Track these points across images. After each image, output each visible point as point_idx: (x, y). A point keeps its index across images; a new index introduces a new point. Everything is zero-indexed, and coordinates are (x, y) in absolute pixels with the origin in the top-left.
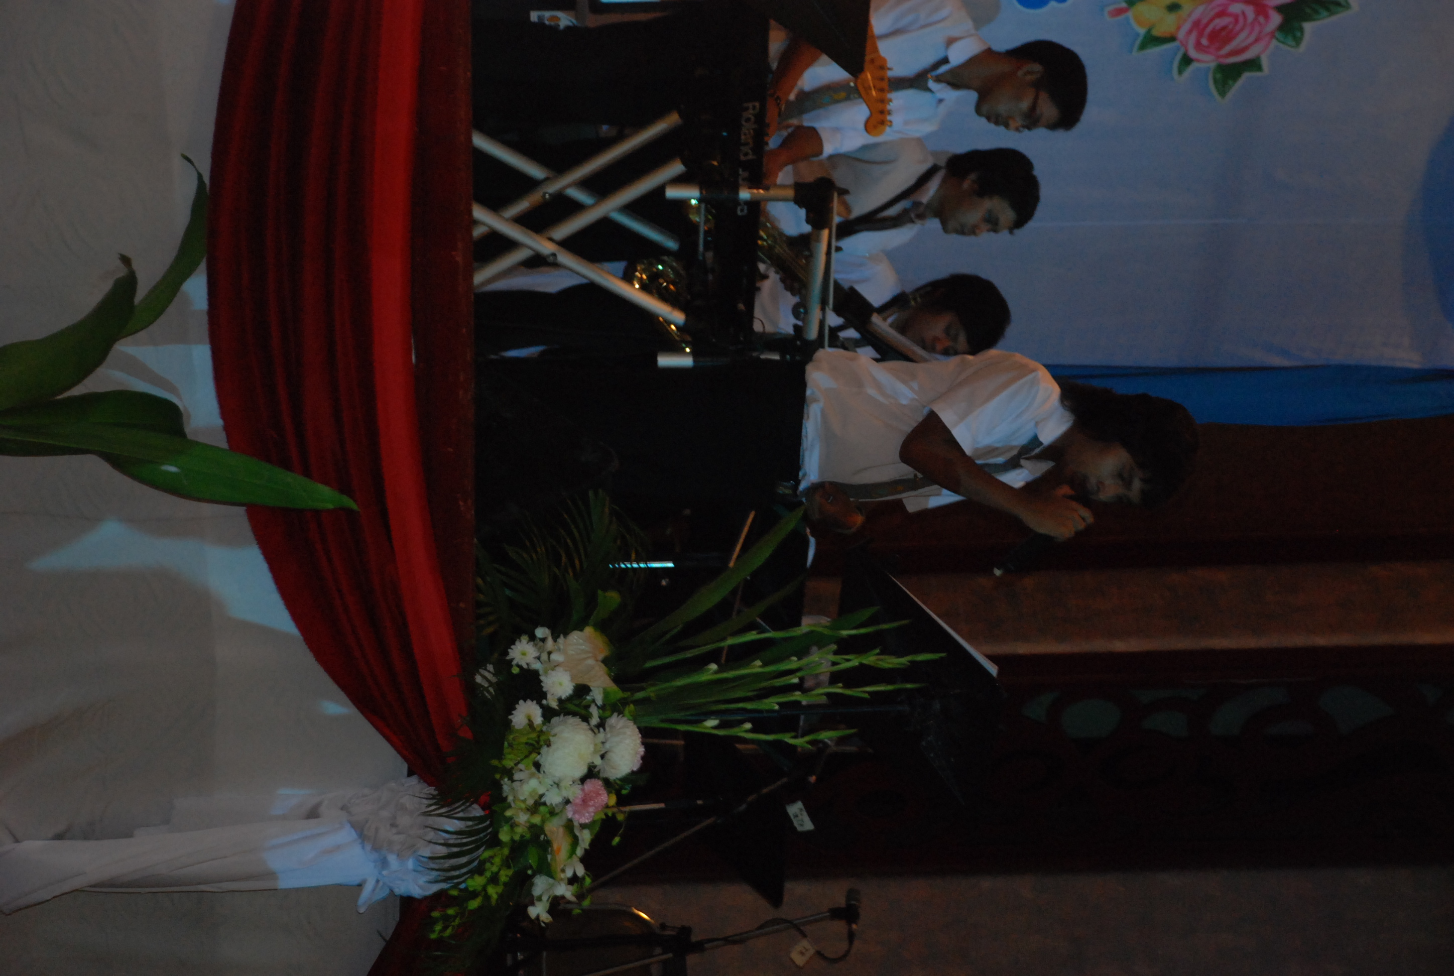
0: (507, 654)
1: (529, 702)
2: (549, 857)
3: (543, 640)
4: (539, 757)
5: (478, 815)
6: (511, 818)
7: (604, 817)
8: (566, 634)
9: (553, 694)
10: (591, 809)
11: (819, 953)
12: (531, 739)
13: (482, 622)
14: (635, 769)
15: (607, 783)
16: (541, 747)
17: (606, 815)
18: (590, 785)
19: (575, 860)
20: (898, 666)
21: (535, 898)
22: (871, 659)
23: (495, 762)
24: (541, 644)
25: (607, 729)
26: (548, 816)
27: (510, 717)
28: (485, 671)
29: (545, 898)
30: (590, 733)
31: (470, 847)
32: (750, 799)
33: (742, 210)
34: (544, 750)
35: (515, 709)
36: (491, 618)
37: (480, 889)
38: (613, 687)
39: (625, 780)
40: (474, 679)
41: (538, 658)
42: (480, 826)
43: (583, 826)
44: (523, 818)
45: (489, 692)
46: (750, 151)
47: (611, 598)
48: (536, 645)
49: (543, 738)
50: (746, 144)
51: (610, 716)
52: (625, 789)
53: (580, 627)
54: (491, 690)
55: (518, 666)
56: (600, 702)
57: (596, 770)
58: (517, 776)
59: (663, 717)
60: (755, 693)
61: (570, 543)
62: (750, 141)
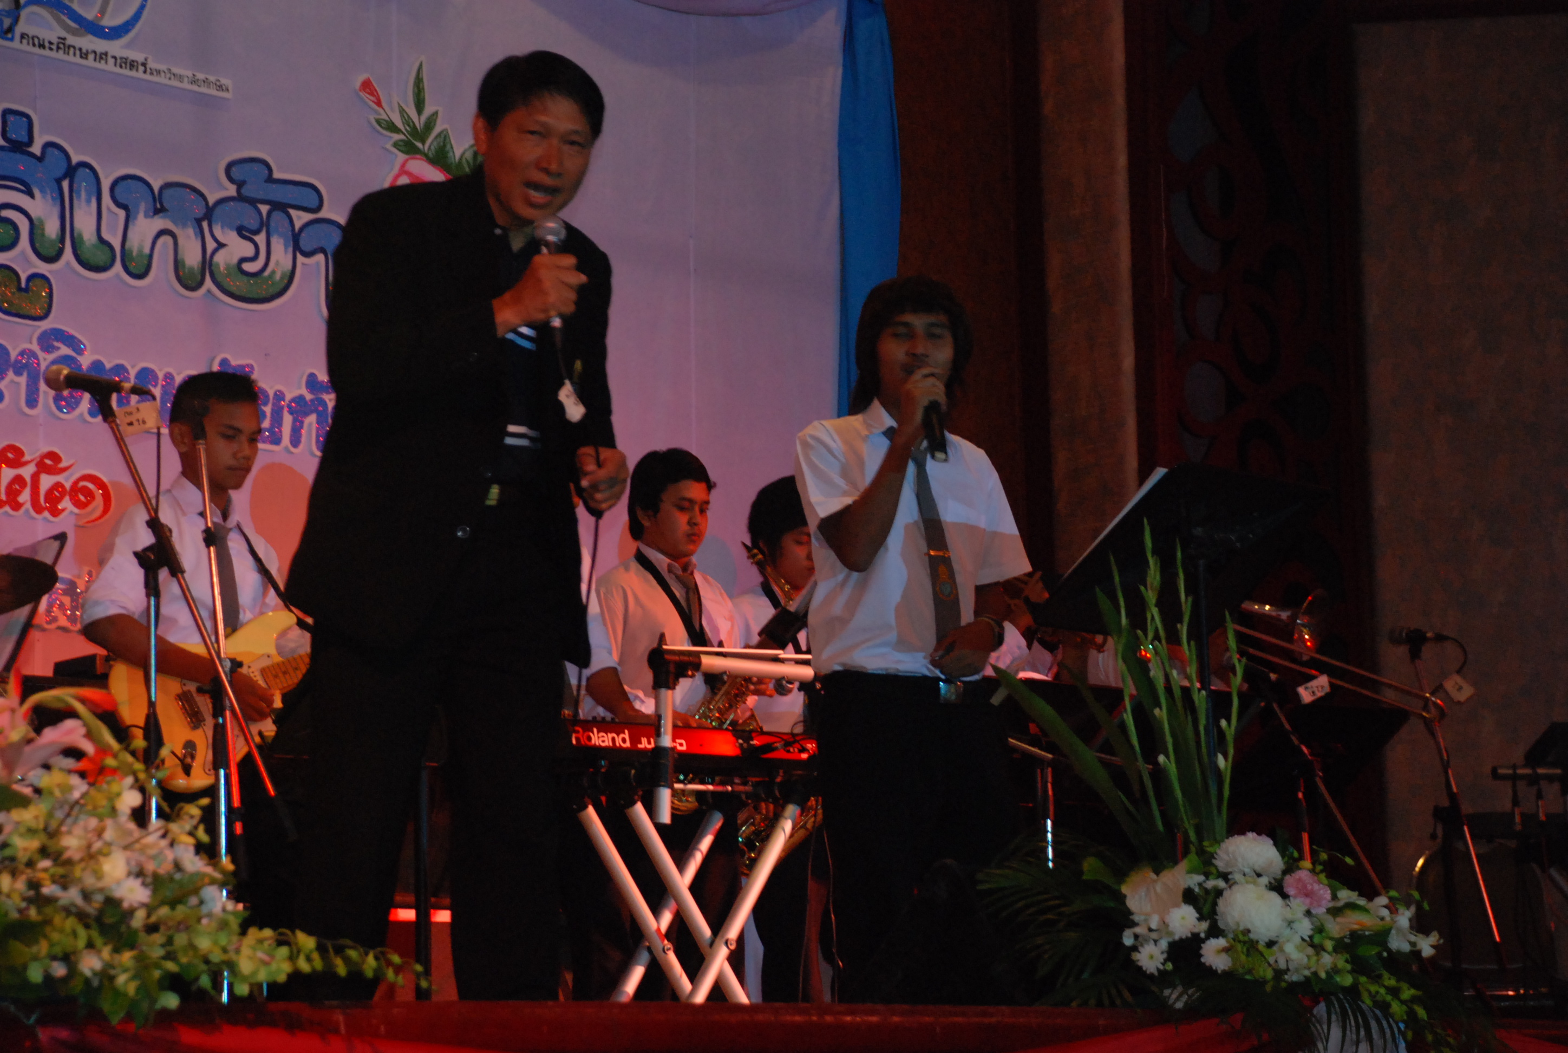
0: (1152, 975)
1: (1202, 952)
2: (1367, 933)
3: (1136, 937)
4: (1261, 942)
5: (1325, 1008)
6: (1327, 973)
7: (1324, 874)
8: (1130, 913)
9: (1194, 926)
10: (1316, 887)
11: (1459, 672)
12: (1242, 948)
13: (1118, 1002)
14: (1271, 842)
15: (1288, 870)
16: (1251, 941)
17: (1322, 871)
18: (1291, 891)
19: (1370, 906)
20: (1158, 569)
21: (1413, 949)
22: (1151, 597)
23: (1268, 988)
24: (1140, 939)
25: (1230, 870)
26: (1324, 934)
27: (1219, 972)
28: (1171, 998)
29: (1413, 938)
30: (1235, 888)
31: (1359, 1017)
32: (1296, 742)
33: (681, 745)
34: (1252, 936)
35: (1210, 967)
36: (1114, 991)
37: (1404, 1008)
38: (1184, 865)
39: (1282, 851)
40: (1179, 1010)
41: (1156, 942)
42: (1337, 1006)
43: (1335, 897)
44: (1327, 960)
45: (1193, 995)
46: (622, 736)
47: (1090, 867)
48: (1142, 945)
49: (1241, 937)
50: (613, 739)
51: (1216, 867)
52: (1293, 853)
53: (1121, 898)
54: (1190, 992)
55: (1163, 964)
56: (1201, 878)
57: (1273, 881)
58: (1282, 965)
59: (1215, 812)
60: (1189, 713)
61: (1032, 910)
62: (610, 735)
